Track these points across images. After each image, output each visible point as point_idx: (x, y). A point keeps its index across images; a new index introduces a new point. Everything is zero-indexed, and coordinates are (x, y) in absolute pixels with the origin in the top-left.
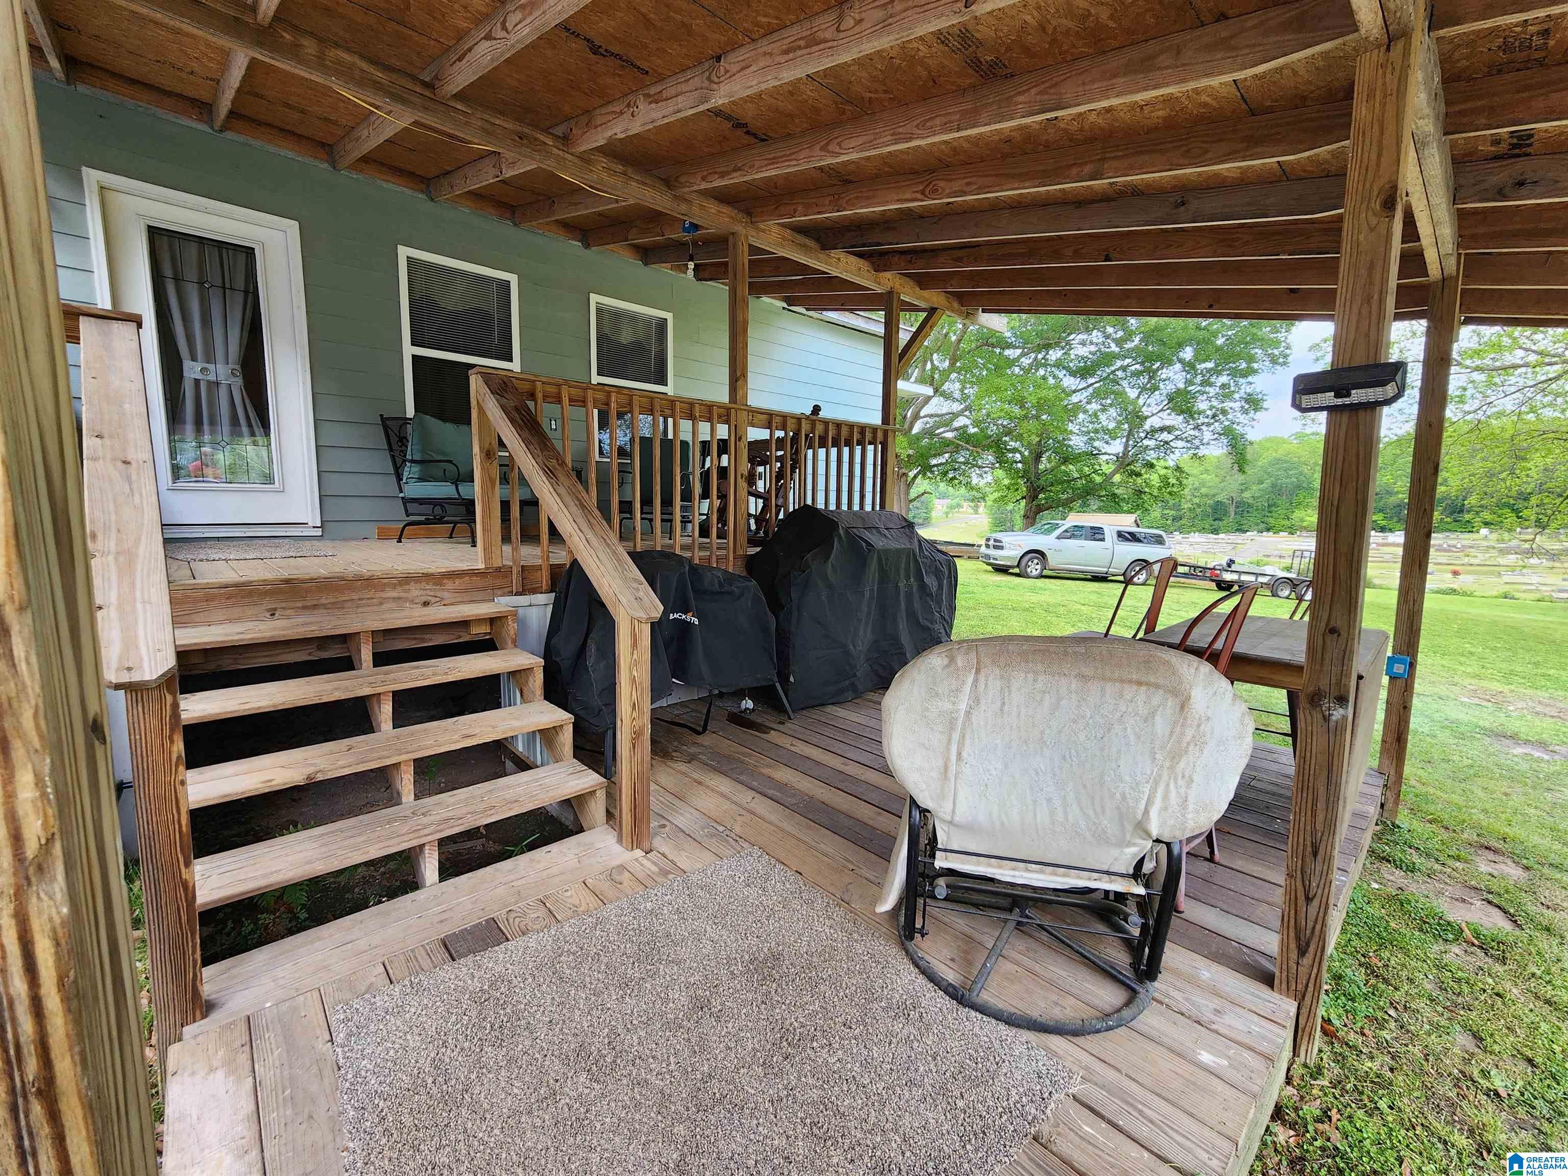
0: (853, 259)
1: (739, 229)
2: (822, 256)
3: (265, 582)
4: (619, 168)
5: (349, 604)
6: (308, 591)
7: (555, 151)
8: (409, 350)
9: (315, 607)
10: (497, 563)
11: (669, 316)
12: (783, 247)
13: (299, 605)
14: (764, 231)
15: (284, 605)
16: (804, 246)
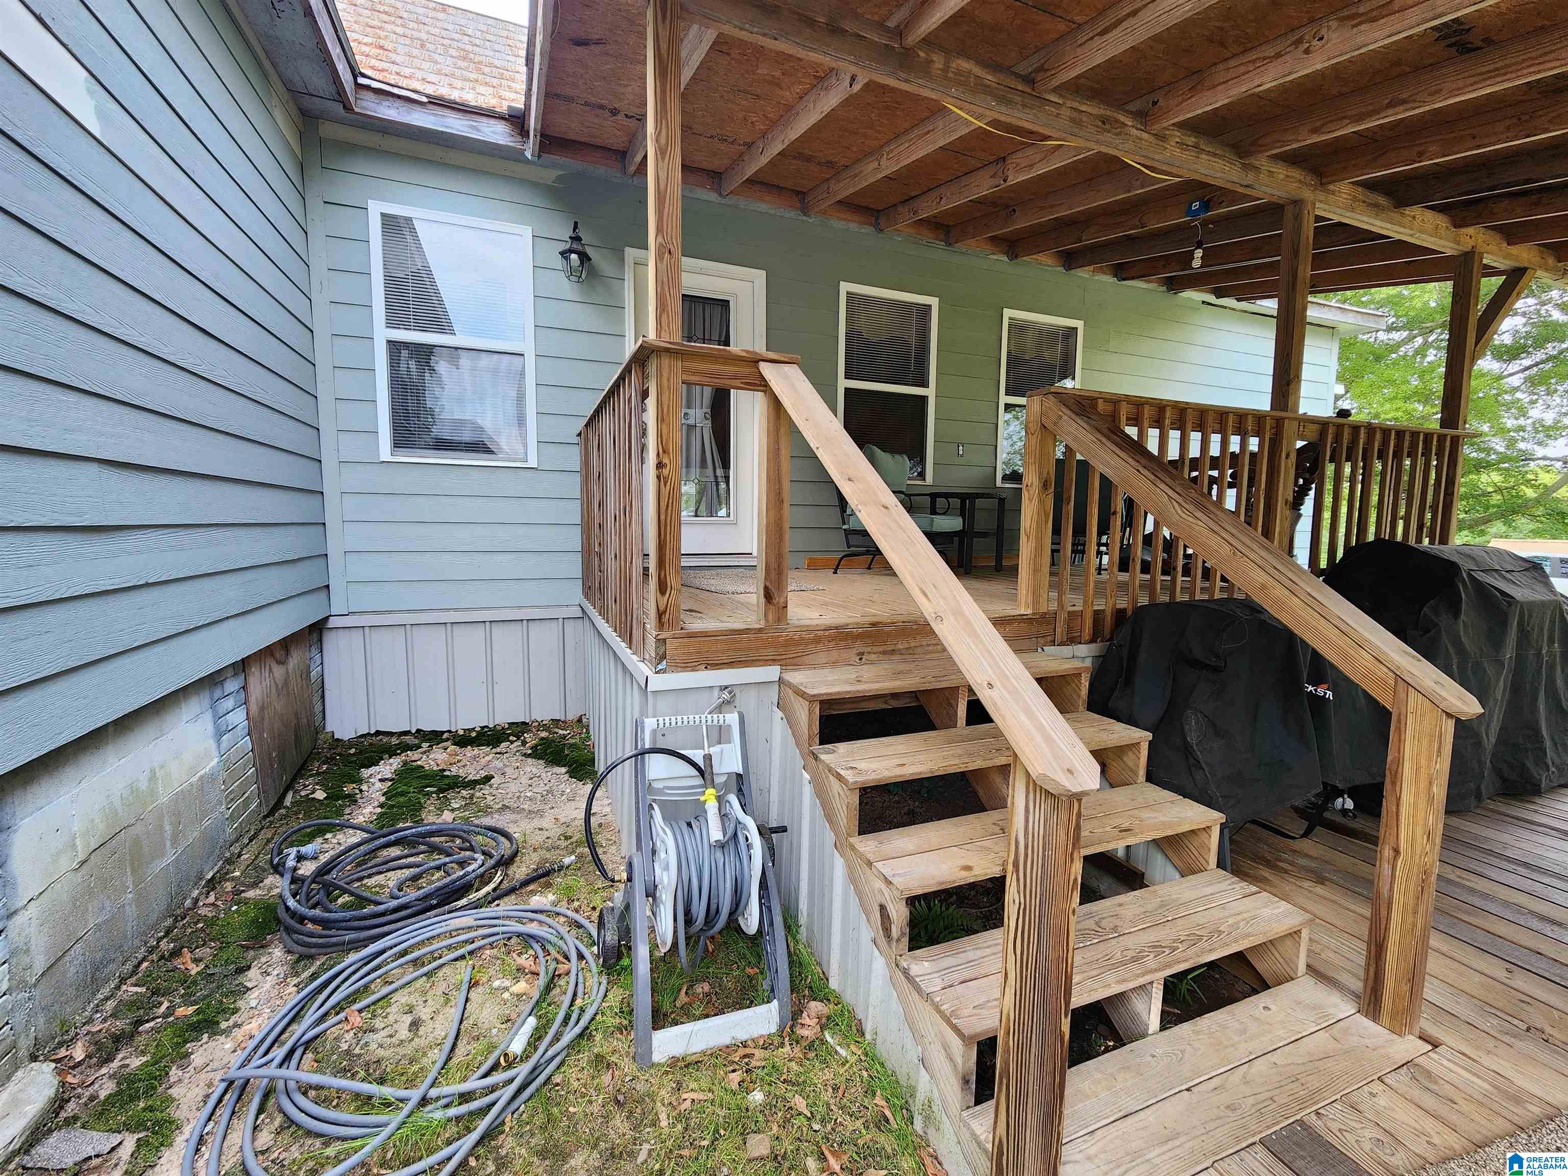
0: (1429, 214)
1: (1307, 194)
2: (1396, 216)
3: (858, 625)
4: (1191, 140)
5: (919, 650)
6: (889, 634)
7: (1134, 132)
8: (843, 383)
9: (893, 652)
10: (1043, 609)
11: (1079, 324)
12: (1353, 210)
13: (881, 649)
14: (1333, 193)
15: (869, 649)
16: (1376, 206)
